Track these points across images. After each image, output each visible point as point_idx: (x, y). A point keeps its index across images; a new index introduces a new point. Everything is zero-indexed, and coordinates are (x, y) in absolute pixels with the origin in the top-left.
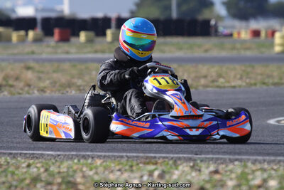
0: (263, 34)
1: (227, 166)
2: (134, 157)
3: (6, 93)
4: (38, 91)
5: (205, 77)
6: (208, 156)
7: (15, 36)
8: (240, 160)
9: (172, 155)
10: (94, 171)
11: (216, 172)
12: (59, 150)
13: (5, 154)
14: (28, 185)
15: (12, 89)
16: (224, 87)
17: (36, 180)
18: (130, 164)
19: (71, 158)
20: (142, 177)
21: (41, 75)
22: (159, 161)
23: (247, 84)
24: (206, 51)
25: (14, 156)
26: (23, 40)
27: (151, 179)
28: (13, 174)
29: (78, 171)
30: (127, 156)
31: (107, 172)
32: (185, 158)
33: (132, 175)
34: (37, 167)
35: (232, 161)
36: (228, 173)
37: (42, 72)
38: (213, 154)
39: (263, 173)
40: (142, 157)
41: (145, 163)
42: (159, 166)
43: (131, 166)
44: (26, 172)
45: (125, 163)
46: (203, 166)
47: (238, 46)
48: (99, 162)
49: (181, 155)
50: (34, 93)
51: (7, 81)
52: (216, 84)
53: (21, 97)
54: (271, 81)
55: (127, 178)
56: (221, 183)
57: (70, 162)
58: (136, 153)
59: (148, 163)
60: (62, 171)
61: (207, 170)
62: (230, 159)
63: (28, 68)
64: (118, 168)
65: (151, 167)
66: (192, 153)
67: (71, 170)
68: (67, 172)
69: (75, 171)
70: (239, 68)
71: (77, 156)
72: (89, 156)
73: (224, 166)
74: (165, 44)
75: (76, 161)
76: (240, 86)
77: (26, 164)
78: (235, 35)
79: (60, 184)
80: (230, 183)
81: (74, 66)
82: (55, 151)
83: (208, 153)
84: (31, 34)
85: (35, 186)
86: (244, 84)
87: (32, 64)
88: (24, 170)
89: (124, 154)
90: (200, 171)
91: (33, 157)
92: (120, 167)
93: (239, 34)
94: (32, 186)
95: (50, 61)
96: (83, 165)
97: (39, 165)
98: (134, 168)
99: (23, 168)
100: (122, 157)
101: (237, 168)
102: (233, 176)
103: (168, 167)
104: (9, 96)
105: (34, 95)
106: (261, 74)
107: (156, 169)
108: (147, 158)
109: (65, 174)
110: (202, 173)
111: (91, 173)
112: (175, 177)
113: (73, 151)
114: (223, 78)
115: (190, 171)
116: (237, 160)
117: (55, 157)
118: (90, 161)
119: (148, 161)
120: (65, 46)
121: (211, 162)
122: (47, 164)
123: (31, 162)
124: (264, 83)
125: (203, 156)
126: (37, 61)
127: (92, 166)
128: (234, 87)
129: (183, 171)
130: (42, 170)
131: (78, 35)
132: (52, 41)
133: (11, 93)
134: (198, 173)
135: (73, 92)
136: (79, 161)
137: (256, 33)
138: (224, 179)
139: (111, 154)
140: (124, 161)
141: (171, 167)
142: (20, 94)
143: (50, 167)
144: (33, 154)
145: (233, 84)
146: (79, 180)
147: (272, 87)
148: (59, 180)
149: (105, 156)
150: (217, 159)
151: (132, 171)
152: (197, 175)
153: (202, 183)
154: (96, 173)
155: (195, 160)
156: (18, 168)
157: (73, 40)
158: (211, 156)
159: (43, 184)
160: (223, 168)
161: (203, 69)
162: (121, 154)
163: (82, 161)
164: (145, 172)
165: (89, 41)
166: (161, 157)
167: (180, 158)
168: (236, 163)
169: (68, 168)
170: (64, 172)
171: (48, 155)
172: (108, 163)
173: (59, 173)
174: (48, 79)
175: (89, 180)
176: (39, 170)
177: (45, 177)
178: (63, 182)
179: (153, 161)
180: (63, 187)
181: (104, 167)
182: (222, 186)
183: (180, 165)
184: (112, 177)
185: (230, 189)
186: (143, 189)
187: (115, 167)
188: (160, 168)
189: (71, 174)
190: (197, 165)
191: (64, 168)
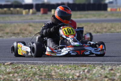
1: (116, 67)
2: (76, 63)
3: (21, 36)
5: (106, 28)
6: (108, 63)
7: (24, 12)
9: (93, 63)
10: (59, 70)
11: (112, 70)
12: (44, 61)
13: (21, 63)
14: (32, 76)
15: (23, 35)
16: (114, 32)
17: (35, 74)
18: (75, 66)
19: (50, 64)
20: (80, 72)
21: (36, 28)
22: (87, 65)
24: (106, 17)
25: (25, 64)
26: (27, 13)
27: (84, 73)
28: (25, 71)
29: (53, 70)
30: (73, 63)
31: (65, 70)
32: (98, 63)
33: (76, 72)
34: (35, 68)
36: (117, 70)
37: (36, 27)
38: (110, 62)
40: (80, 63)
41: (81, 66)
42: (87, 67)
43: (75, 68)
44: (31, 71)
45: (73, 66)
46: (106, 67)
47: (119, 14)
48: (61, 66)
49: (96, 62)
51: (21, 31)
52: (110, 31)
53: (27, 38)
56: (115, 74)
57: (49, 66)
58: (77, 61)
59: (82, 66)
60: (46, 70)
61: (108, 68)
62: (117, 64)
63: (30, 25)
64: (69, 68)
65: (84, 68)
66: (101, 61)
67: (50, 69)
68: (48, 70)
69: (51, 70)
70: (120, 24)
71: (52, 63)
72: (57, 63)
73: (115, 67)
74: (88, 14)
75: (52, 65)
77: (31, 67)
78: (118, 10)
79: (45, 76)
80: (118, 74)
82: (42, 61)
83: (108, 61)
84: (31, 11)
85: (35, 77)
87: (32, 24)
88: (30, 70)
89: (72, 62)
90: (105, 69)
91: (33, 64)
92: (71, 68)
93: (120, 9)
94: (33, 76)
95: (39, 22)
96: (55, 67)
97: (36, 68)
98: (77, 68)
99: (29, 69)
100: (71, 63)
102: (119, 71)
103: (91, 67)
104: (22, 38)
107: (86, 69)
108: (82, 63)
109: (47, 71)
110: (106, 70)
111: (58, 71)
112: (94, 72)
113: (50, 61)
114: (113, 28)
115: (100, 69)
117: (42, 64)
118: (57, 65)
119: (83, 65)
120: (45, 16)
121: (109, 65)
122: (39, 67)
123: (33, 66)
125: (106, 63)
126: (34, 22)
127: (59, 68)
128: (118, 32)
129: (98, 69)
130: (37, 70)
131: (51, 11)
132: (40, 14)
133: (23, 36)
134: (104, 70)
136: (53, 65)
138: (115, 72)
139: (66, 62)
140: (72, 65)
142: (27, 37)
143: (41, 68)
144: (33, 63)
145: (118, 31)
146: (53, 74)
148: (45, 74)
149: (64, 63)
150: (112, 64)
151: (76, 70)
152: (103, 71)
153: (106, 75)
154: (60, 71)
155: (102, 64)
156: (27, 69)
157: (49, 13)
158: (109, 63)
159: (38, 76)
160: (114, 68)
161: (105, 25)
163: (54, 65)
164: (81, 70)
166: (88, 63)
167: (96, 64)
168: (120, 65)
169: (48, 69)
170: (47, 70)
171: (40, 63)
172: (65, 66)
173: (45, 71)
175: (58, 74)
176: (36, 70)
177: (39, 73)
178: (46, 74)
179: (84, 65)
180: (47, 77)
181: (64, 68)
182: (115, 76)
183: (96, 67)
184: (67, 72)
185: (118, 77)
186: (81, 77)
187: (68, 68)
188: (88, 68)
189: (50, 71)
190: (104, 67)
191: (47, 68)
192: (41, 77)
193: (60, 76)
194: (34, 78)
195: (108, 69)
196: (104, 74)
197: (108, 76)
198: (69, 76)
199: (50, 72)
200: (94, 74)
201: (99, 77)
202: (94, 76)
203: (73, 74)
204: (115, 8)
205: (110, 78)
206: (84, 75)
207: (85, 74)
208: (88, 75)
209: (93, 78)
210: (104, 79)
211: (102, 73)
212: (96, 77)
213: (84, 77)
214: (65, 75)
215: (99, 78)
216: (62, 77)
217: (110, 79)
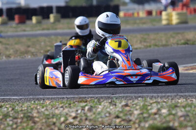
0: (154, 13)
1: (133, 101)
2: (71, 98)
4: (6, 57)
6: (121, 95)
8: (142, 97)
9: (97, 96)
10: (45, 108)
11: (127, 105)
12: (21, 96)
14: (1, 120)
17: (6, 116)
18: (69, 102)
19: (30, 100)
20: (77, 111)
21: (8, 46)
22: (88, 100)
23: (145, 46)
27: (83, 111)
29: (34, 109)
30: (67, 98)
31: (53, 109)
32: (105, 97)
33: (71, 110)
34: (6, 108)
35: (137, 98)
36: (134, 106)
37: (8, 44)
38: (124, 94)
39: (157, 105)
40: (77, 98)
41: (78, 102)
42: (88, 102)
43: (70, 104)
46: (118, 102)
47: (138, 21)
48: (48, 102)
49: (103, 95)
50: (3, 58)
54: (160, 44)
55: (67, 112)
56: (131, 112)
57: (29, 103)
58: (73, 95)
59: (81, 102)
60: (23, 109)
62: (135, 97)
64: (61, 105)
65: (84, 104)
66: (110, 93)
67: (29, 108)
68: (27, 109)
69: (32, 109)
70: (139, 36)
71: (33, 99)
72: (41, 98)
73: (131, 101)
75: (33, 102)
76: (140, 48)
78: (136, 15)
79: (22, 118)
80: (136, 112)
81: (29, 40)
83: (120, 93)
85: (6, 120)
86: (143, 47)
89: (65, 96)
90: (115, 105)
91: (4, 101)
92: (63, 104)
93: (138, 14)
94: (4, 120)
95: (12, 37)
96: (37, 104)
97: (7, 106)
98: (72, 105)
100: (63, 98)
101: (140, 102)
102: (138, 107)
105: (3, 60)
106: (154, 39)
107: (86, 105)
108: (80, 98)
109: (26, 111)
110: (117, 106)
111: (43, 110)
112: (99, 110)
113: (30, 95)
115: (109, 106)
116: (140, 97)
117: (18, 100)
118: (42, 102)
119: (81, 100)
120: (22, 27)
121: (123, 99)
122: (13, 105)
123: (3, 104)
124: (156, 45)
125: (117, 95)
126: (4, 37)
127: (43, 105)
128: (136, 49)
129: (105, 106)
130: (10, 109)
131: (31, 19)
132: (14, 24)
134: (114, 106)
135: (29, 57)
136: (35, 102)
137: (150, 13)
138: (132, 109)
139: (55, 96)
140: (65, 101)
141: (96, 104)
143: (15, 107)
144: (4, 99)
146: (35, 115)
147: (161, 48)
148: (22, 116)
149: (52, 98)
150: (127, 97)
151: (70, 107)
152: (113, 108)
153: (117, 113)
154: (47, 110)
155: (112, 98)
157: (28, 22)
158: (123, 95)
160: (131, 103)
162: (63, 96)
163: (36, 102)
164: (79, 108)
165: (39, 22)
166: (89, 97)
167: (102, 98)
168: (139, 99)
169: (27, 107)
170: (25, 110)
171: (14, 99)
172: (54, 103)
174: (12, 49)
175: (42, 114)
176: (8, 109)
177: (12, 114)
178: (24, 116)
179: (84, 100)
180: (25, 120)
181: (52, 106)
182: (131, 114)
183: (102, 102)
184: (57, 112)
185: (136, 116)
186: (78, 119)
187: (59, 105)
188: (89, 104)
189: (30, 111)
190: (114, 101)
191: (25, 107)
192: (15, 120)
193: (45, 118)
194: (5, 123)
195: (120, 105)
196: (115, 113)
197: (121, 115)
198: (60, 118)
199: (30, 113)
200: (99, 114)
201: (106, 116)
202: (98, 117)
203: (67, 114)
204: (131, 12)
205: (124, 118)
206: (83, 115)
207: (84, 113)
208: (89, 114)
209: (98, 118)
210: (114, 120)
211: (111, 112)
212: (101, 117)
213: (84, 118)
214: (54, 116)
215: (107, 119)
216: (48, 119)
217: (123, 120)
